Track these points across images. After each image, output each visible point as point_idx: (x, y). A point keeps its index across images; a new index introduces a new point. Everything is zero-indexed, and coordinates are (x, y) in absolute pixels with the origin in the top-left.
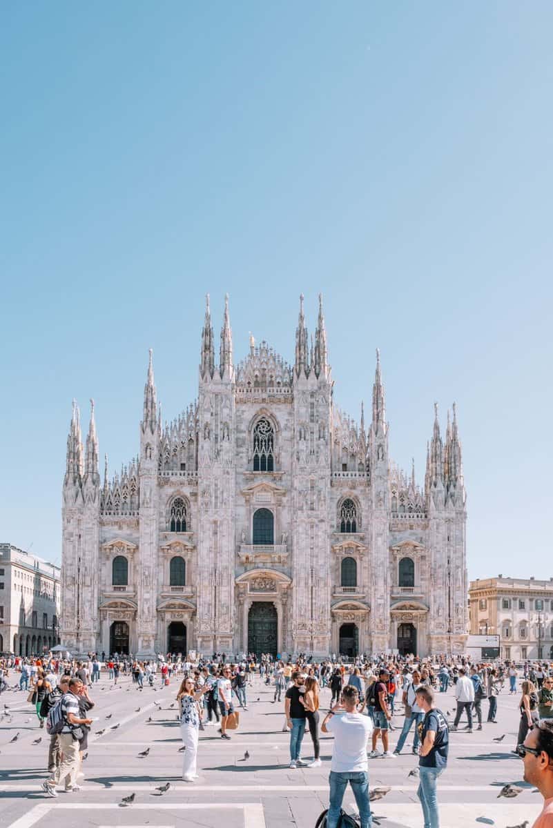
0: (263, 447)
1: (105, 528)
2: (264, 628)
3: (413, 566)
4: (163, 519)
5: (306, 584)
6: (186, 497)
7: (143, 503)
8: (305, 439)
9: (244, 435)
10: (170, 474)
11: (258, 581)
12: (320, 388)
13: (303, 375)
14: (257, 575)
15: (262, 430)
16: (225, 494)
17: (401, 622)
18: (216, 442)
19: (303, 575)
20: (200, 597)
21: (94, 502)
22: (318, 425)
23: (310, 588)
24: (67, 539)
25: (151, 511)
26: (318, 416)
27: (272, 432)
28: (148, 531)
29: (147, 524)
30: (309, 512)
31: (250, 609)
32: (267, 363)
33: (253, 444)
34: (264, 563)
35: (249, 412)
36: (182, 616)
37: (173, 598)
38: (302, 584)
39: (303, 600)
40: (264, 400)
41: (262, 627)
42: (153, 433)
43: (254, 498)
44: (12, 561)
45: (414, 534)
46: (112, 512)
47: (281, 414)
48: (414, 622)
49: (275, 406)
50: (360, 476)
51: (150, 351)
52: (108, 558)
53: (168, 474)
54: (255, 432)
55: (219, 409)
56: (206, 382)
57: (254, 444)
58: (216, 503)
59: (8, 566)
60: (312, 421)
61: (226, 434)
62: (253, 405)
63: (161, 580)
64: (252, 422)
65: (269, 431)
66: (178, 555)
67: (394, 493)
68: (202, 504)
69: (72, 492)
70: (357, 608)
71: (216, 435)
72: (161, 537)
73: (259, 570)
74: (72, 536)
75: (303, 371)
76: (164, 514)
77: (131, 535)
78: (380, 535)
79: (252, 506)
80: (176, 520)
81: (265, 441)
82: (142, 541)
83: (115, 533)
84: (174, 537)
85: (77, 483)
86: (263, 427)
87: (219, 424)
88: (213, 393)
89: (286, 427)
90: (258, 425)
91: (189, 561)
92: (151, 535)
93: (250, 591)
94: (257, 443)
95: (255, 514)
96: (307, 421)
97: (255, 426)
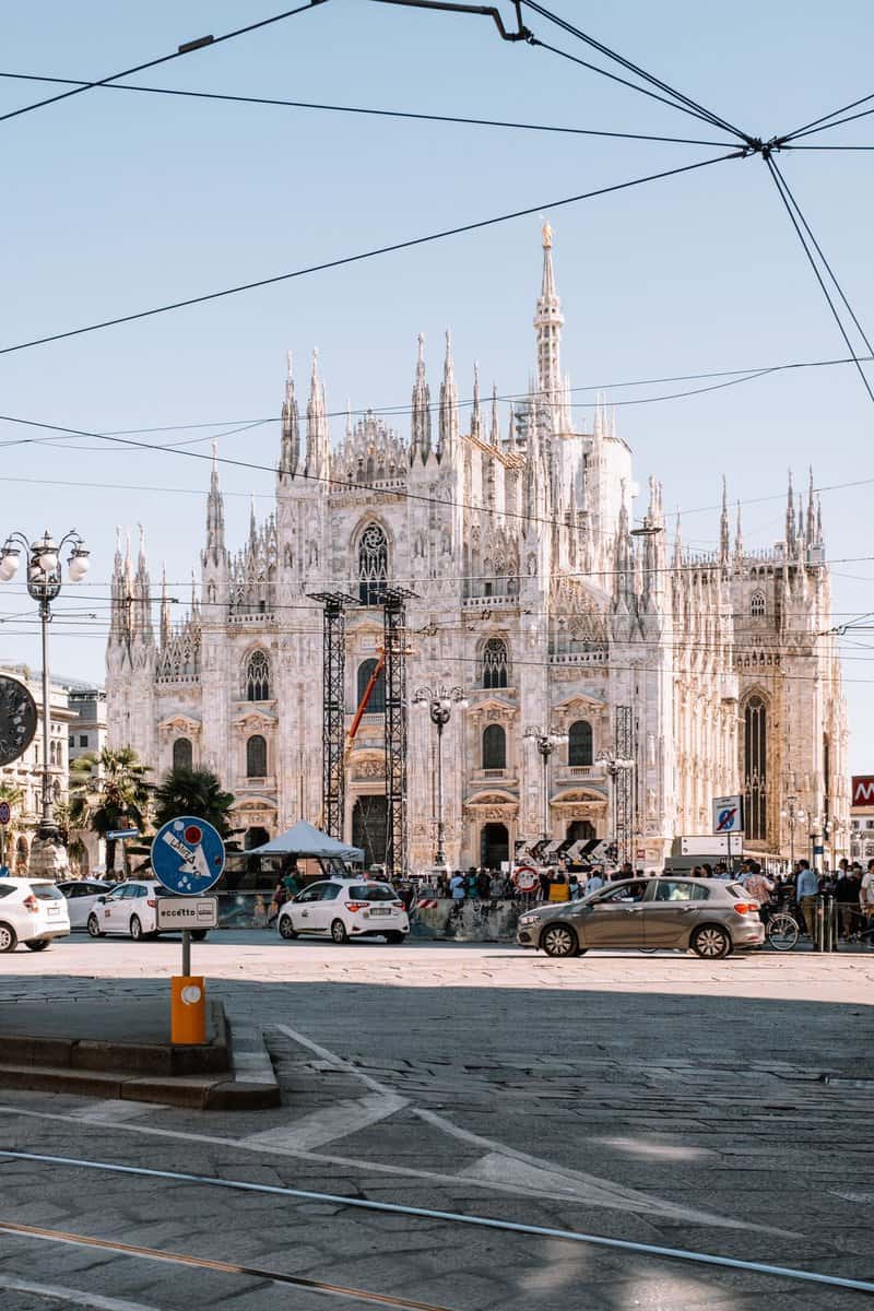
0: (373, 568)
1: (162, 701)
2: (378, 834)
3: (591, 733)
4: (236, 684)
5: (424, 768)
6: (266, 650)
7: (207, 665)
8: (422, 556)
9: (345, 553)
10: (244, 619)
11: (365, 765)
12: (442, 477)
13: (418, 460)
14: (361, 758)
15: (370, 542)
16: (312, 645)
17: (572, 819)
18: (301, 570)
19: (420, 756)
20: (281, 792)
21: (144, 666)
22: (440, 533)
23: (431, 774)
24: (112, 720)
25: (217, 675)
26: (440, 519)
27: (385, 543)
28: (213, 703)
29: (212, 694)
30: (429, 663)
31: (355, 807)
32: (374, 443)
33: (358, 564)
34: (373, 739)
35: (350, 519)
36: (263, 820)
37: (251, 794)
38: (420, 768)
39: (421, 793)
40: (368, 500)
41: (375, 832)
42: (216, 564)
43: (358, 646)
44: (99, 721)
45: (592, 684)
46: (170, 678)
47: (395, 518)
48: (591, 819)
49: (384, 507)
50: (507, 601)
51: (214, 446)
52: (166, 742)
53: (241, 620)
54: (361, 545)
55: (303, 522)
56: (285, 485)
57: (361, 565)
58: (301, 659)
59: (93, 731)
60: (432, 527)
61: (314, 558)
62: (355, 507)
63: (235, 768)
64: (354, 533)
65: (380, 542)
66: (256, 733)
67: (561, 622)
68: (283, 661)
69: (117, 656)
70: (505, 801)
71: (300, 560)
72: (235, 709)
73: (364, 751)
74: (119, 716)
75: (419, 453)
76: (238, 676)
77: (195, 708)
78: (530, 690)
79: (355, 657)
80: (255, 684)
81: (376, 559)
82: (205, 717)
83: (175, 707)
84: (252, 709)
85: (123, 643)
86: (373, 537)
87: (304, 543)
88: (295, 499)
89: (403, 537)
90: (366, 535)
91: (272, 742)
92: (218, 709)
93: (353, 781)
94: (363, 562)
95: (360, 668)
96: (425, 528)
97: (360, 537)
